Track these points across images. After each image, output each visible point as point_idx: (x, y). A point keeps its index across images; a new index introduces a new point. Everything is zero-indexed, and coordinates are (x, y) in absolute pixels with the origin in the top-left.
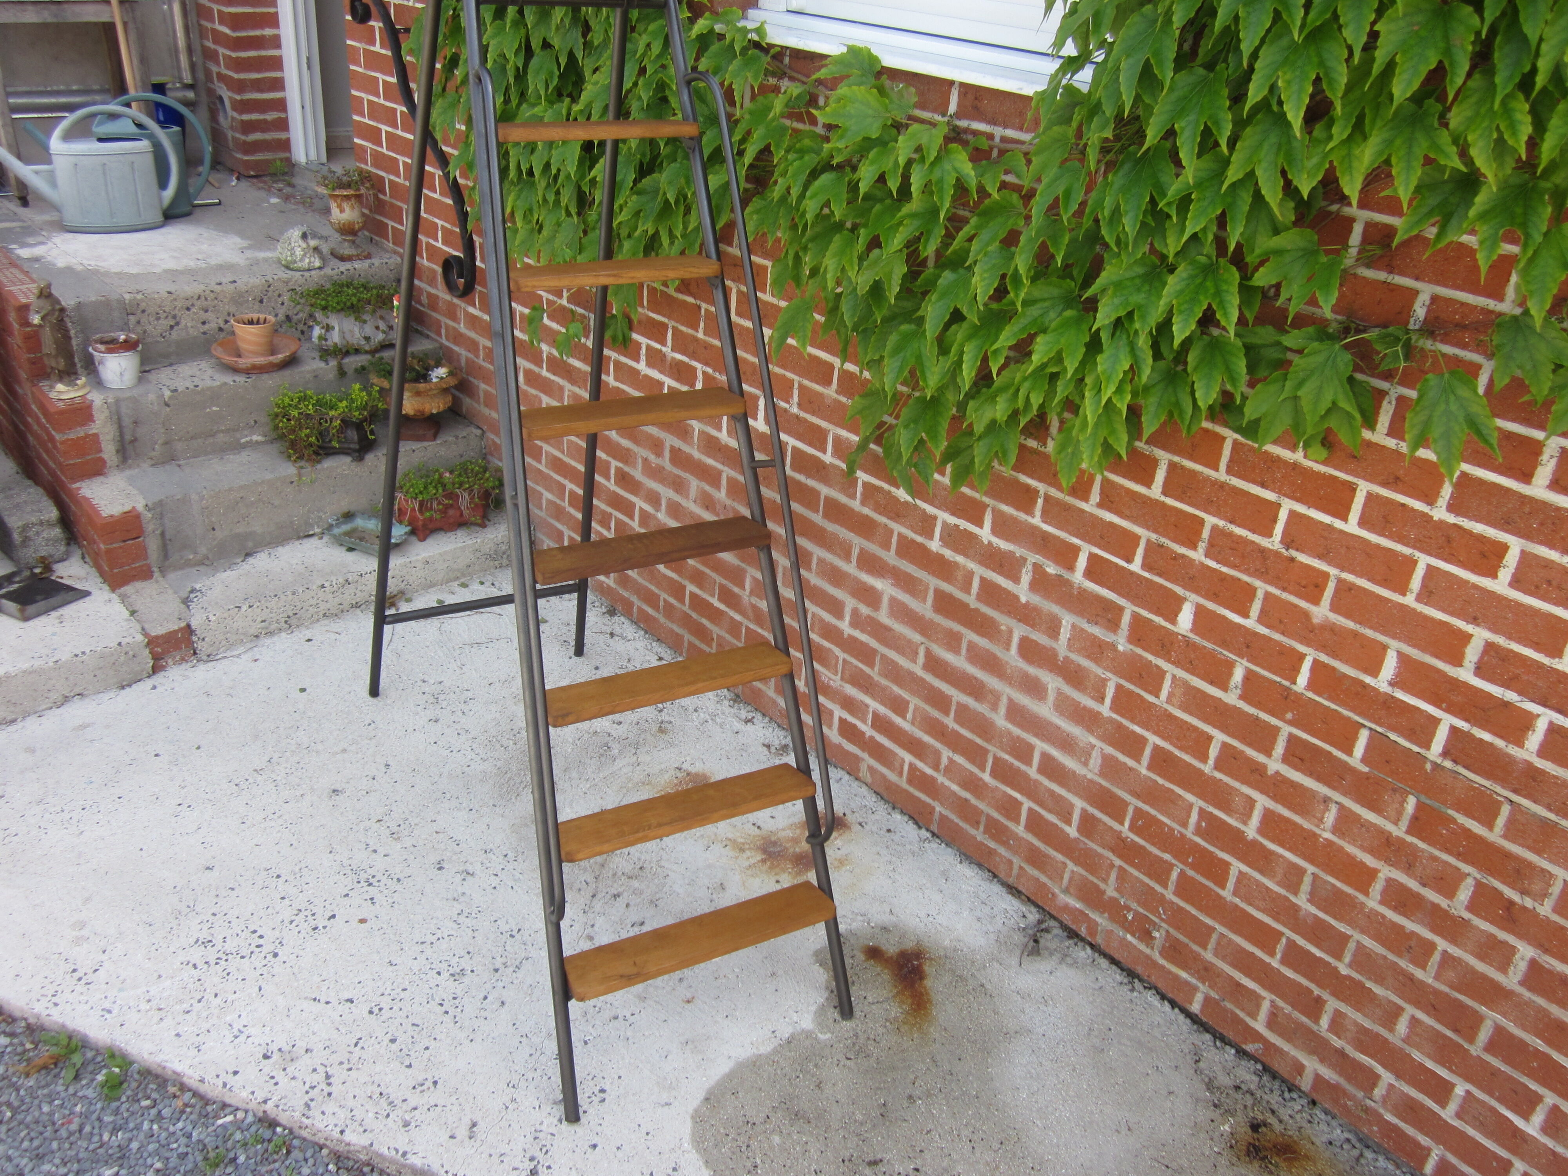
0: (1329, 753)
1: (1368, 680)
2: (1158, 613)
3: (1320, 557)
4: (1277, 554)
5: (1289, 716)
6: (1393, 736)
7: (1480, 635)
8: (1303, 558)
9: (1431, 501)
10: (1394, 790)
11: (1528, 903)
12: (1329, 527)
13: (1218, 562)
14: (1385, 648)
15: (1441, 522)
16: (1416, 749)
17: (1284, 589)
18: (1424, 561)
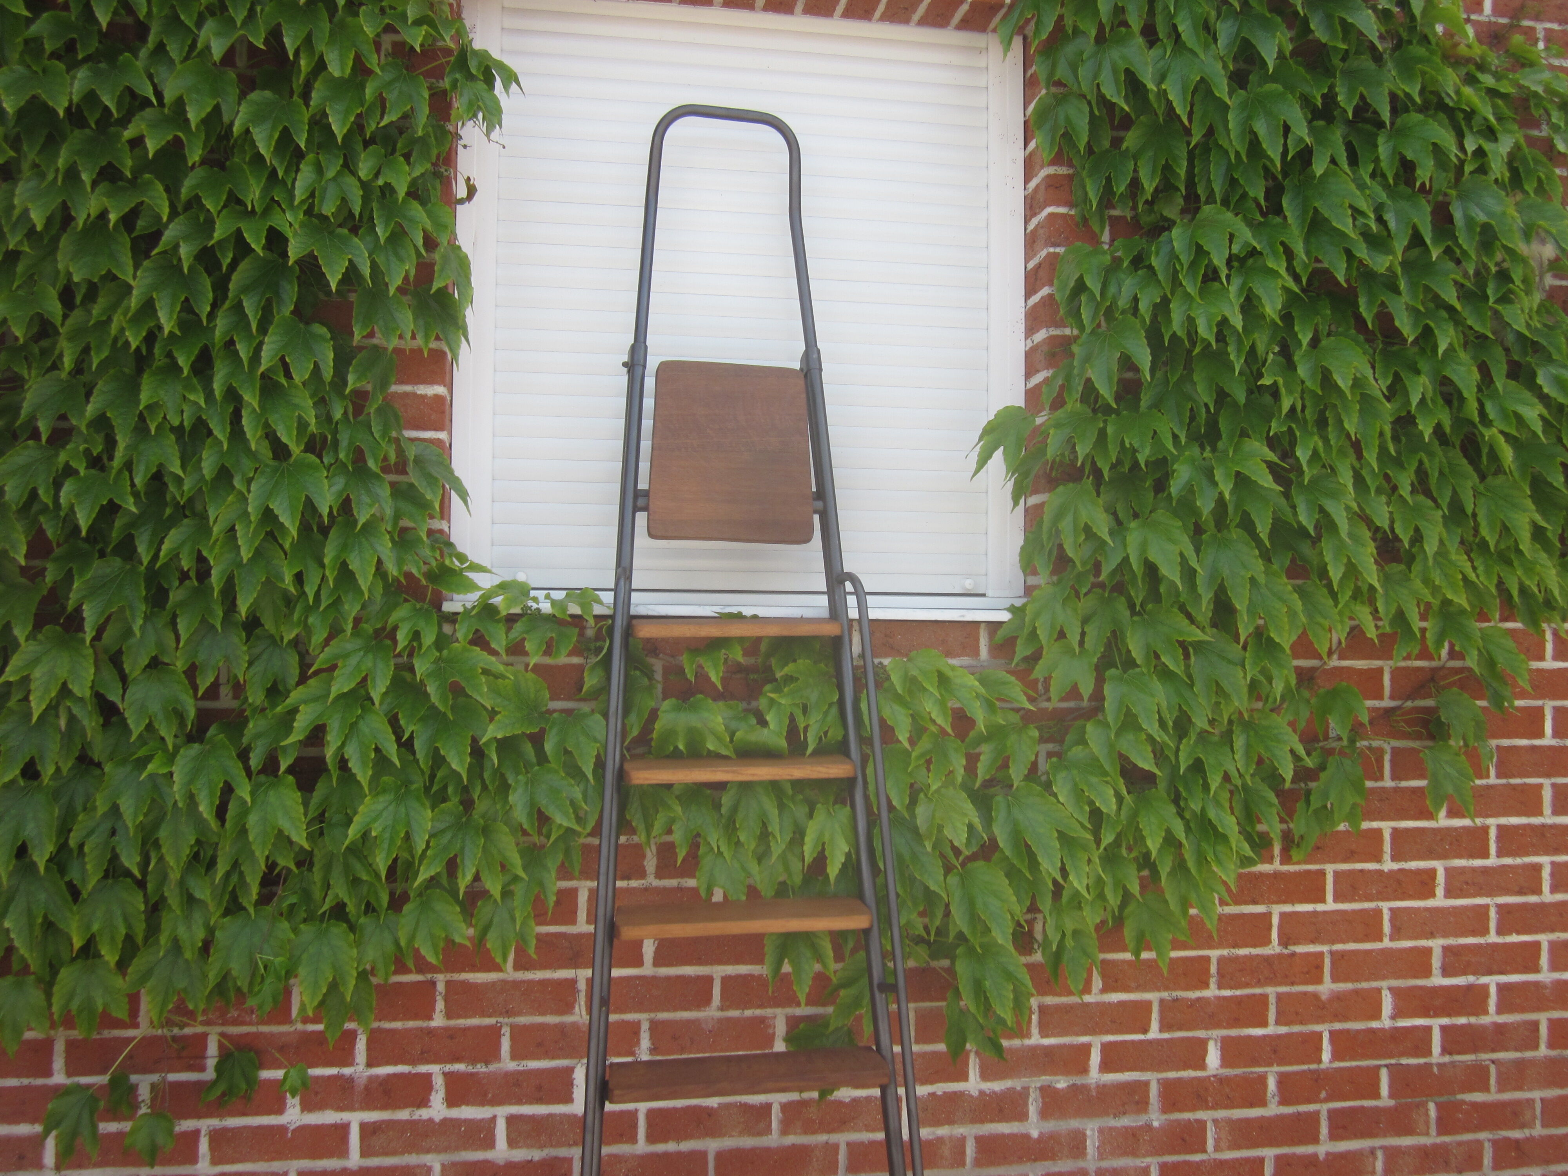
0: (1363, 1107)
1: (1374, 1024)
2: (1186, 1067)
3: (1313, 942)
4: (1280, 956)
5: (1323, 1095)
6: (1404, 1061)
7: (1436, 944)
8: (1300, 949)
9: (1378, 859)
10: (1418, 1106)
11: (1527, 1132)
12: (1315, 913)
13: (1231, 988)
14: (1379, 991)
15: (1391, 872)
16: (1422, 1061)
17: (1292, 984)
18: (1385, 906)
